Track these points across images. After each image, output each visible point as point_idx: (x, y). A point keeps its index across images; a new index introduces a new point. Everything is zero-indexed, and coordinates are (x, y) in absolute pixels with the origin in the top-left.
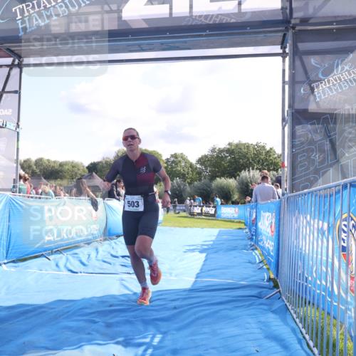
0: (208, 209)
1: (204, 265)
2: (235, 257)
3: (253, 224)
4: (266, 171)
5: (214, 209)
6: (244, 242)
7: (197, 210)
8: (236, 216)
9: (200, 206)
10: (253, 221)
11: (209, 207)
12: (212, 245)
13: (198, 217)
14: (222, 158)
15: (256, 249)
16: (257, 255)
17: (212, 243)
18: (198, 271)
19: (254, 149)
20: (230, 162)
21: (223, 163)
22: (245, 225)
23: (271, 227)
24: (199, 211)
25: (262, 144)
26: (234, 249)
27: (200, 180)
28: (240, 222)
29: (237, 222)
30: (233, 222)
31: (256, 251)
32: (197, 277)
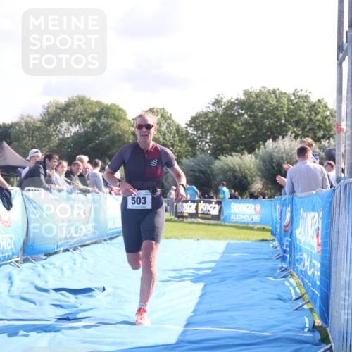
0: (208, 206)
1: (199, 303)
2: (254, 290)
3: (286, 231)
4: (309, 140)
5: (217, 207)
6: (271, 264)
7: (188, 208)
8: (256, 218)
9: (193, 202)
10: (286, 227)
11: (211, 203)
12: (213, 269)
13: (189, 220)
14: (234, 118)
15: (292, 275)
16: (293, 285)
17: (213, 265)
18: (190, 314)
19: (290, 101)
20: (246, 123)
21: (235, 125)
22: (272, 234)
23: (317, 236)
24: (193, 211)
25: (303, 93)
26: (253, 275)
27: (194, 155)
28: (263, 229)
29: (259, 229)
30: (252, 229)
31: (291, 280)
32: (188, 325)
